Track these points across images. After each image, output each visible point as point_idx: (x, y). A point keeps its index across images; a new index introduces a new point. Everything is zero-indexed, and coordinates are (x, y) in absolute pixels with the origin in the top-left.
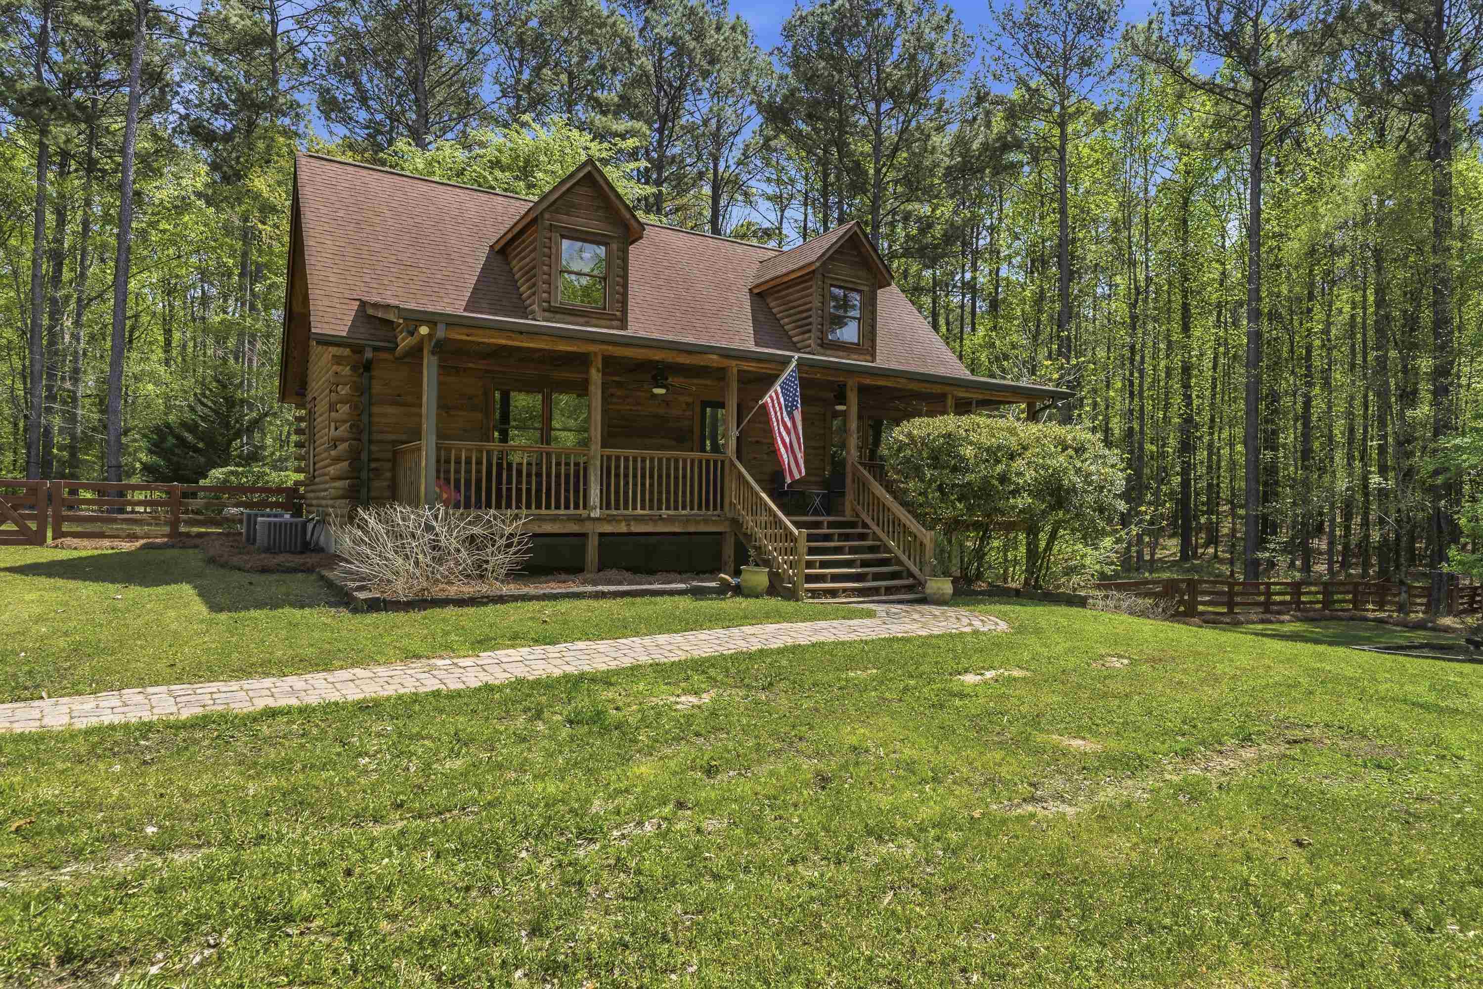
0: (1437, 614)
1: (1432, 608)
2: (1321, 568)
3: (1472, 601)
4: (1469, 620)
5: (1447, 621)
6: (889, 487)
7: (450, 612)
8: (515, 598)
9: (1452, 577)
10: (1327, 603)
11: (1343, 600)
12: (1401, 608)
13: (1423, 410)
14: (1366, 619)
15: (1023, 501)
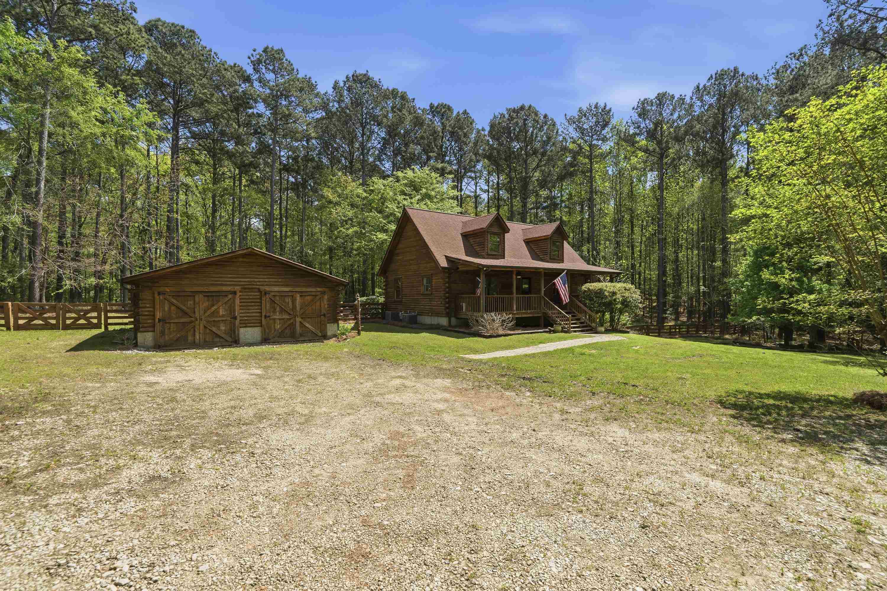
0: (723, 334)
1: (722, 332)
2: (684, 319)
3: (735, 330)
4: (734, 336)
5: (727, 336)
6: (580, 302)
7: (503, 338)
8: (513, 334)
9: (728, 323)
10: (688, 332)
11: (693, 330)
12: (712, 332)
13: (718, 264)
14: (702, 337)
15: (619, 306)
